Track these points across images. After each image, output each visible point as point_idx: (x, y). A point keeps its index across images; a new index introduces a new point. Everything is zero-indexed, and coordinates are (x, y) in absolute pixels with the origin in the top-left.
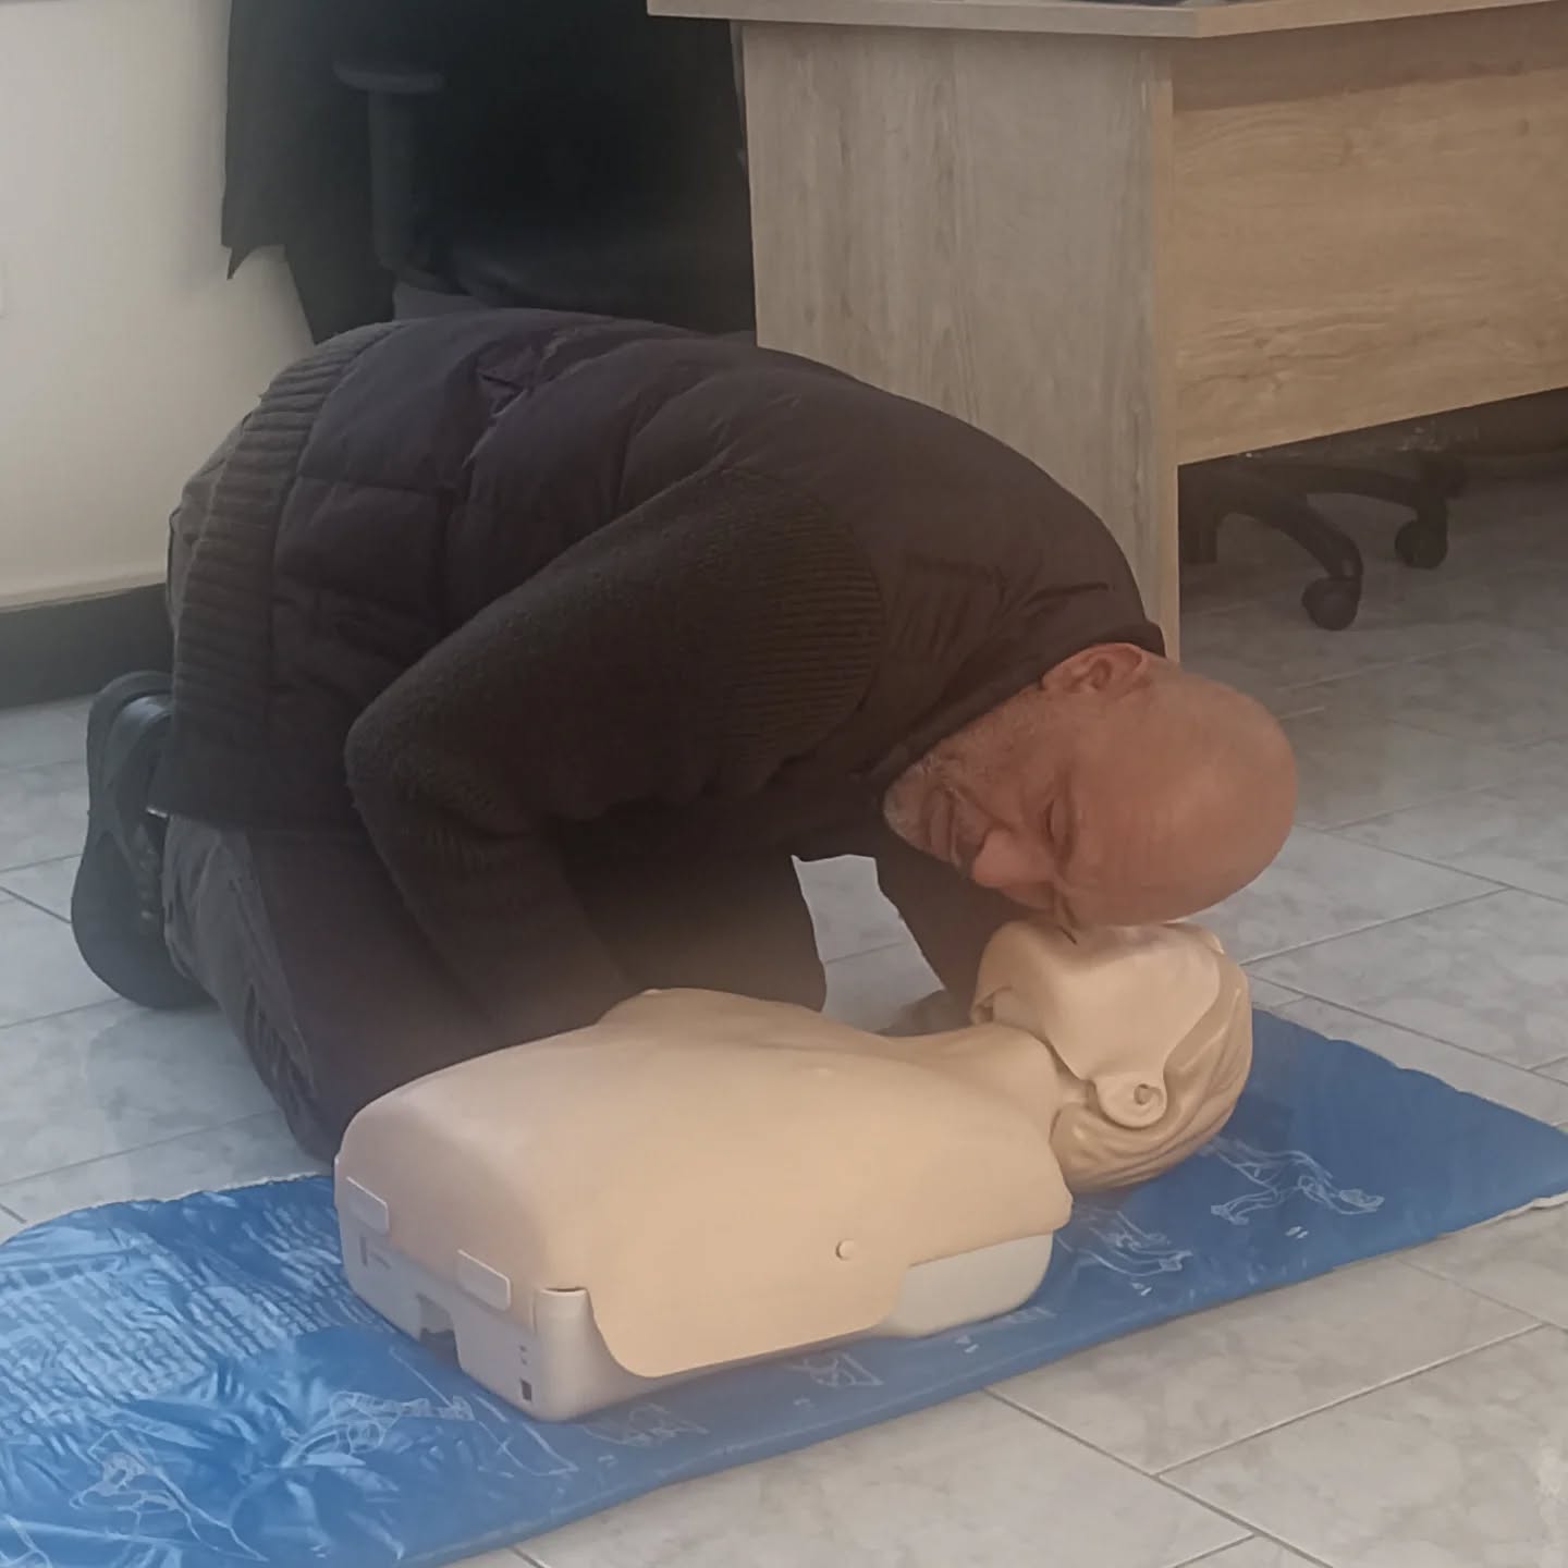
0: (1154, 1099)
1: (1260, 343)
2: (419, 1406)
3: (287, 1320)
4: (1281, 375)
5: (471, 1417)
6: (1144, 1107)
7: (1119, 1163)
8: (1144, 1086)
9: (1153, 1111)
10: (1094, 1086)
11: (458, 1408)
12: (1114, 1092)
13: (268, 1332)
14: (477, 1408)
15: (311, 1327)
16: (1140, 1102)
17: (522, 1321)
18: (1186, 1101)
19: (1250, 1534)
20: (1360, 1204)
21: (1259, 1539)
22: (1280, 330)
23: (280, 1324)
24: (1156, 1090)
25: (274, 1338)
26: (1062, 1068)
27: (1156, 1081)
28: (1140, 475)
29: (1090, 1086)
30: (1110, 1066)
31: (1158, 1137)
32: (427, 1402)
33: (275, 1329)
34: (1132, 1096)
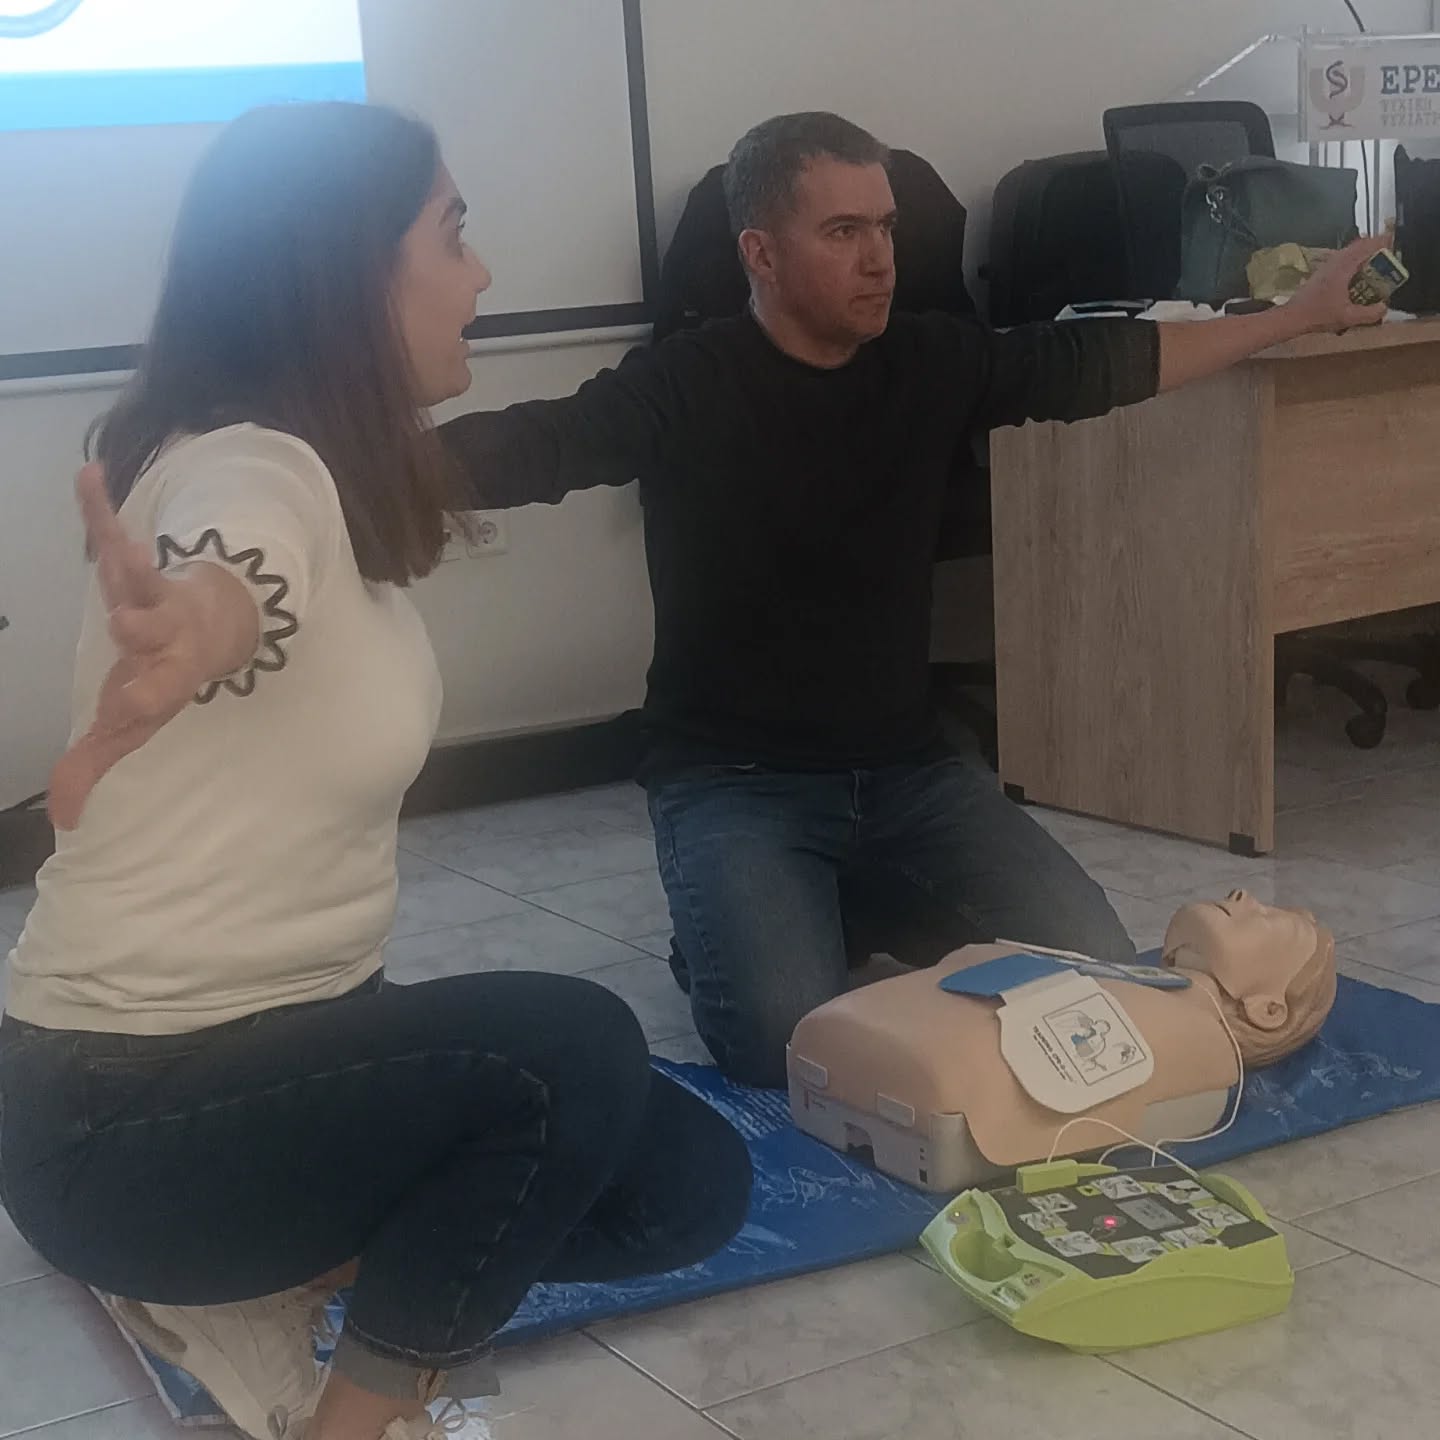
0: (1279, 1012)
1: (1327, 555)
2: (842, 1181)
3: (758, 1124)
4: (1341, 576)
5: (874, 1187)
6: (1275, 1016)
7: (1259, 1051)
8: (1273, 1004)
9: (1278, 1020)
10: (1242, 1004)
11: (866, 1181)
12: (1255, 1006)
13: (748, 1132)
14: (878, 1182)
15: (773, 1129)
16: (1270, 1013)
17: (922, 1136)
18: (1299, 1014)
19: (1349, 1252)
20: (1407, 1075)
21: (1356, 1255)
22: (1340, 546)
23: (754, 1126)
24: (1281, 1006)
25: (752, 1135)
26: (1223, 991)
27: (1281, 1001)
28: (1249, 640)
29: (1240, 1004)
30: (1254, 990)
31: (1282, 1035)
32: (847, 1179)
33: (750, 1128)
34: (1266, 1010)
